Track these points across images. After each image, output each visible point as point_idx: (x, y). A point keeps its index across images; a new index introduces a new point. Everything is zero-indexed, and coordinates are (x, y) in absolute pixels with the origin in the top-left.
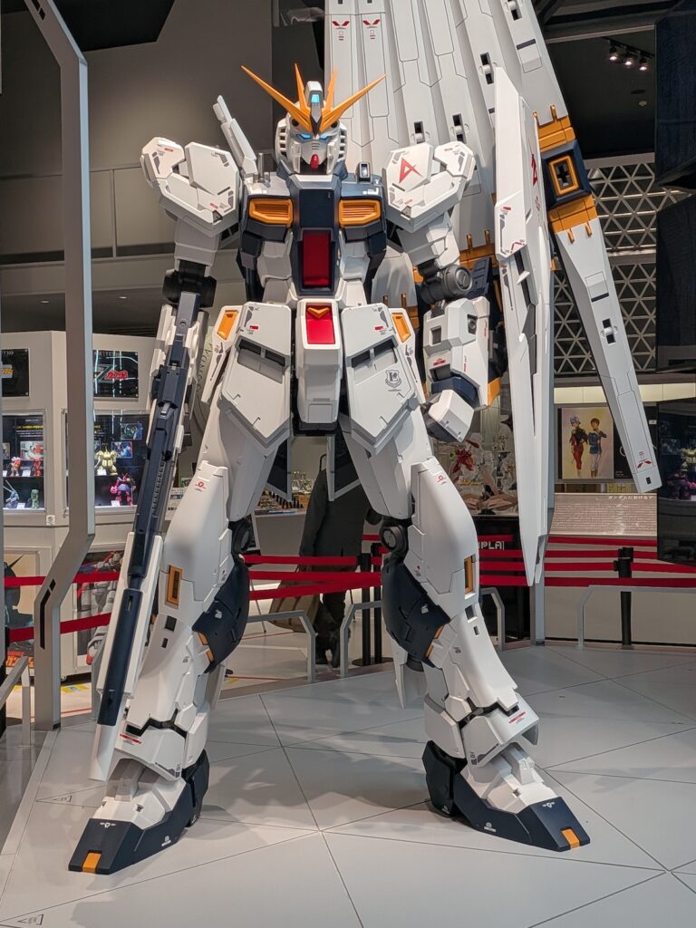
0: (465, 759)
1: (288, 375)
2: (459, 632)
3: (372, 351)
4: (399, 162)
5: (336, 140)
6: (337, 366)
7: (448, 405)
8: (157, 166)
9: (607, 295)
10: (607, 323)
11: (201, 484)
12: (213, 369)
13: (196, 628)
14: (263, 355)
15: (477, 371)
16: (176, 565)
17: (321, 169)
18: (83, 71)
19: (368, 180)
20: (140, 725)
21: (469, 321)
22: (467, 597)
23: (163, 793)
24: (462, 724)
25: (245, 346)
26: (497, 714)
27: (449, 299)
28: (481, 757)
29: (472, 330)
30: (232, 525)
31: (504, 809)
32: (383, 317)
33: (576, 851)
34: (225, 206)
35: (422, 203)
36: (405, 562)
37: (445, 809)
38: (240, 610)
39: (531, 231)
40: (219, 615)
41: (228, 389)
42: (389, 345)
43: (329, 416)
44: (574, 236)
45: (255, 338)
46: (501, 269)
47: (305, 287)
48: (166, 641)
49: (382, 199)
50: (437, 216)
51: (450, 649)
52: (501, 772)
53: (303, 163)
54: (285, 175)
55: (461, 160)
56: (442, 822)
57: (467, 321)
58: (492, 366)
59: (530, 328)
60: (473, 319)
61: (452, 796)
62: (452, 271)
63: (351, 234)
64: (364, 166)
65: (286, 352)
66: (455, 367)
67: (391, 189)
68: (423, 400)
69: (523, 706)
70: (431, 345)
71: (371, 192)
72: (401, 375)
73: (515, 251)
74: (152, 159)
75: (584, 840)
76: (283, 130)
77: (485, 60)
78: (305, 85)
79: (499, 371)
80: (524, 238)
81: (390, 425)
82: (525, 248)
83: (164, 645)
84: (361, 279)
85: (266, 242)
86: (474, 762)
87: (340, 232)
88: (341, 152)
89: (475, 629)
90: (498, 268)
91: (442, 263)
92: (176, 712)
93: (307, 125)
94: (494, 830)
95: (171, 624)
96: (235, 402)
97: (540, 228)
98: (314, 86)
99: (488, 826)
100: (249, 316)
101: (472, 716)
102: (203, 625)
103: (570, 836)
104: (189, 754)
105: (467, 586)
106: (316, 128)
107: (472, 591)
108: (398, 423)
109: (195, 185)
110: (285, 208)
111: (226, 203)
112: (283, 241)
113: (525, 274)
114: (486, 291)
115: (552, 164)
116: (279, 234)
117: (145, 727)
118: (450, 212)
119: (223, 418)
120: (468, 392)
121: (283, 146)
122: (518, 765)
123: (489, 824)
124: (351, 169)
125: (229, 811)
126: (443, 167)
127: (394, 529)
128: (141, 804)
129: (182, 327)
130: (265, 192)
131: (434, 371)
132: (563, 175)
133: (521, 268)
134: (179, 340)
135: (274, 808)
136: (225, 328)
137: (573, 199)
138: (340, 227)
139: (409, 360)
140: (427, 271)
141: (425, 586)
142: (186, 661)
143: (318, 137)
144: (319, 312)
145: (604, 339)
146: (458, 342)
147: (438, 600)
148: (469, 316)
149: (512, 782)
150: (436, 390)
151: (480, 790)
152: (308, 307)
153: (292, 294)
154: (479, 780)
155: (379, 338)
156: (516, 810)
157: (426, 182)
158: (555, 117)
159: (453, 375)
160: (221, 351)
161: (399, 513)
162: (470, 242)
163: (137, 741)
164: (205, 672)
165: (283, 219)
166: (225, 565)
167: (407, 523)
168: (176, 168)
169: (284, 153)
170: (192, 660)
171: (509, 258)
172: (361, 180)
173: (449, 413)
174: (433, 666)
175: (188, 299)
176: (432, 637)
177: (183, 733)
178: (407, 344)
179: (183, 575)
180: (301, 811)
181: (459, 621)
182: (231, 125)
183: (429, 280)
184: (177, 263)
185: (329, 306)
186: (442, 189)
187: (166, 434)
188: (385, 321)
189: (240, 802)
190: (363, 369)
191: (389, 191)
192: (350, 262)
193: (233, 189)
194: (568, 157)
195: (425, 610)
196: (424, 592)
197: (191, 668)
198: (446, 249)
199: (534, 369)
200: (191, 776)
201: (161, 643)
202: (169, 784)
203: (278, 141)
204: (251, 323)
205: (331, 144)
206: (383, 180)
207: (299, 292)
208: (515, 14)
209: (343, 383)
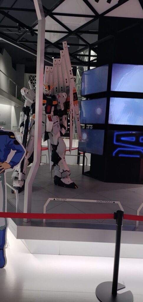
0: (62, 177)
10: (78, 118)
13: (28, 160)
26: (67, 172)
27: (63, 115)
31: (67, 184)
36: (56, 151)
43: (50, 131)
44: (75, 106)
51: (61, 163)
57: (65, 118)
65: (45, 122)
77: (66, 80)
84: (53, 112)
89: (65, 160)
105: (65, 154)
110: (45, 101)
122: (68, 178)
126: (64, 97)
142: (26, 164)
143: (49, 91)
146: (64, 121)
150: (62, 128)
151: (63, 181)
155: (57, 121)
158: (74, 89)
159: (64, 126)
160: (34, 120)
167: (57, 145)
168: (28, 93)
176: (59, 161)
185: (51, 116)
186: (63, 100)
192: (53, 109)
194: (76, 95)
196: (58, 155)
207: (46, 113)
208: (71, 74)
209: (53, 126)
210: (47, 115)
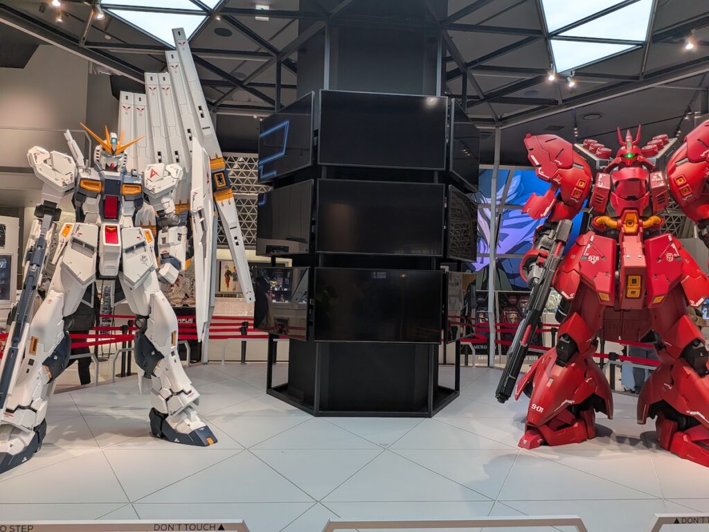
0: (168, 414)
1: (95, 254)
2: (168, 362)
3: (135, 247)
4: (150, 170)
5: (123, 158)
6: (119, 253)
7: (168, 270)
8: (36, 160)
9: (235, 227)
10: (236, 238)
11: (50, 301)
12: (59, 249)
13: (45, 363)
14: (84, 246)
15: (181, 257)
16: (36, 336)
17: (115, 169)
19: (136, 176)
20: (13, 408)
22: (172, 347)
23: (23, 438)
24: (167, 400)
25: (76, 241)
26: (183, 394)
27: (170, 226)
28: (175, 412)
29: (179, 240)
30: (64, 318)
31: (183, 432)
32: (140, 233)
33: (212, 446)
34: (69, 180)
35: (160, 188)
36: (145, 334)
37: (158, 435)
38: (66, 355)
39: (206, 203)
40: (56, 358)
41: (66, 259)
42: (143, 244)
43: (114, 273)
44: (224, 204)
45: (80, 238)
47: (105, 218)
48: (28, 370)
49: (142, 186)
50: (166, 193)
51: (163, 369)
52: (183, 418)
53: (107, 166)
54: (98, 171)
55: (177, 172)
56: (156, 440)
57: (177, 236)
58: (187, 253)
59: (204, 240)
60: (180, 235)
61: (161, 430)
62: (172, 215)
63: (128, 198)
64: (135, 170)
65: (95, 245)
66: (171, 254)
67: (146, 181)
68: (157, 267)
69: (194, 391)
70: (161, 245)
71: (137, 182)
72: (148, 257)
73: (198, 210)
74: (33, 156)
75: (215, 441)
76: (98, 151)
78: (109, 134)
79: (190, 256)
80: (203, 205)
81: (141, 278)
82: (203, 209)
83: (28, 372)
84: (130, 216)
85: (88, 198)
86: (172, 415)
87: (123, 197)
88: (124, 163)
89: (175, 361)
90: (191, 217)
91: (167, 211)
92: (32, 401)
93: (110, 151)
94: (179, 441)
95: (31, 362)
96: (69, 265)
97: (210, 200)
98: (114, 135)
99: (176, 440)
100: (78, 229)
101: (172, 396)
102: (48, 362)
103: (210, 440)
104: (37, 421)
105: (172, 343)
106: (113, 153)
107: (174, 345)
108: (145, 277)
109: (54, 170)
110: (98, 185)
111: (69, 179)
112: (96, 198)
113: (202, 219)
114: (186, 224)
115: (215, 175)
116: (94, 195)
117: (16, 409)
118: (172, 192)
119: (62, 272)
120: (177, 264)
121: (97, 157)
122: (190, 414)
124: (129, 170)
125: (55, 444)
126: (169, 174)
127: (141, 320)
128: (12, 444)
129: (44, 231)
130: (89, 177)
131: (162, 255)
132: (220, 180)
133: (201, 216)
134: (42, 236)
136: (65, 232)
137: (222, 189)
138: (123, 195)
139: (151, 250)
140: (161, 214)
141: (154, 343)
142: (38, 379)
143: (114, 156)
144: (112, 229)
145: (234, 244)
146: (173, 244)
147: (159, 349)
148: (178, 234)
149: (187, 421)
150: (162, 263)
151: (173, 426)
152: (106, 227)
153: (99, 220)
154: (173, 422)
155: (138, 242)
156: (188, 433)
157: (162, 179)
158: (217, 157)
159: (170, 257)
160: (63, 243)
161: (144, 313)
162: (180, 202)
163: (11, 416)
164: (47, 383)
165: (97, 189)
166: (60, 336)
167: (147, 317)
168: (45, 161)
169: (98, 161)
170: (41, 378)
171: (196, 213)
173: (168, 273)
174: (156, 376)
175: (47, 217)
176: (156, 365)
177: (35, 411)
178: (151, 244)
179: (39, 341)
180: (92, 441)
181: (168, 358)
182: (73, 143)
183: (161, 218)
184: (43, 201)
185: (116, 227)
186: (168, 183)
188: (141, 235)
189: (61, 440)
190: (130, 254)
192: (126, 209)
193: (73, 173)
194: (222, 173)
195: (153, 353)
196: (153, 346)
197: (40, 382)
198: (170, 206)
199: (205, 257)
200: (38, 430)
201: (26, 371)
202: (27, 434)
203: (96, 155)
204: (78, 232)
205: (120, 160)
206: (143, 176)
207: (102, 220)
208: (202, 116)
209: (121, 259)
210: (104, 225)
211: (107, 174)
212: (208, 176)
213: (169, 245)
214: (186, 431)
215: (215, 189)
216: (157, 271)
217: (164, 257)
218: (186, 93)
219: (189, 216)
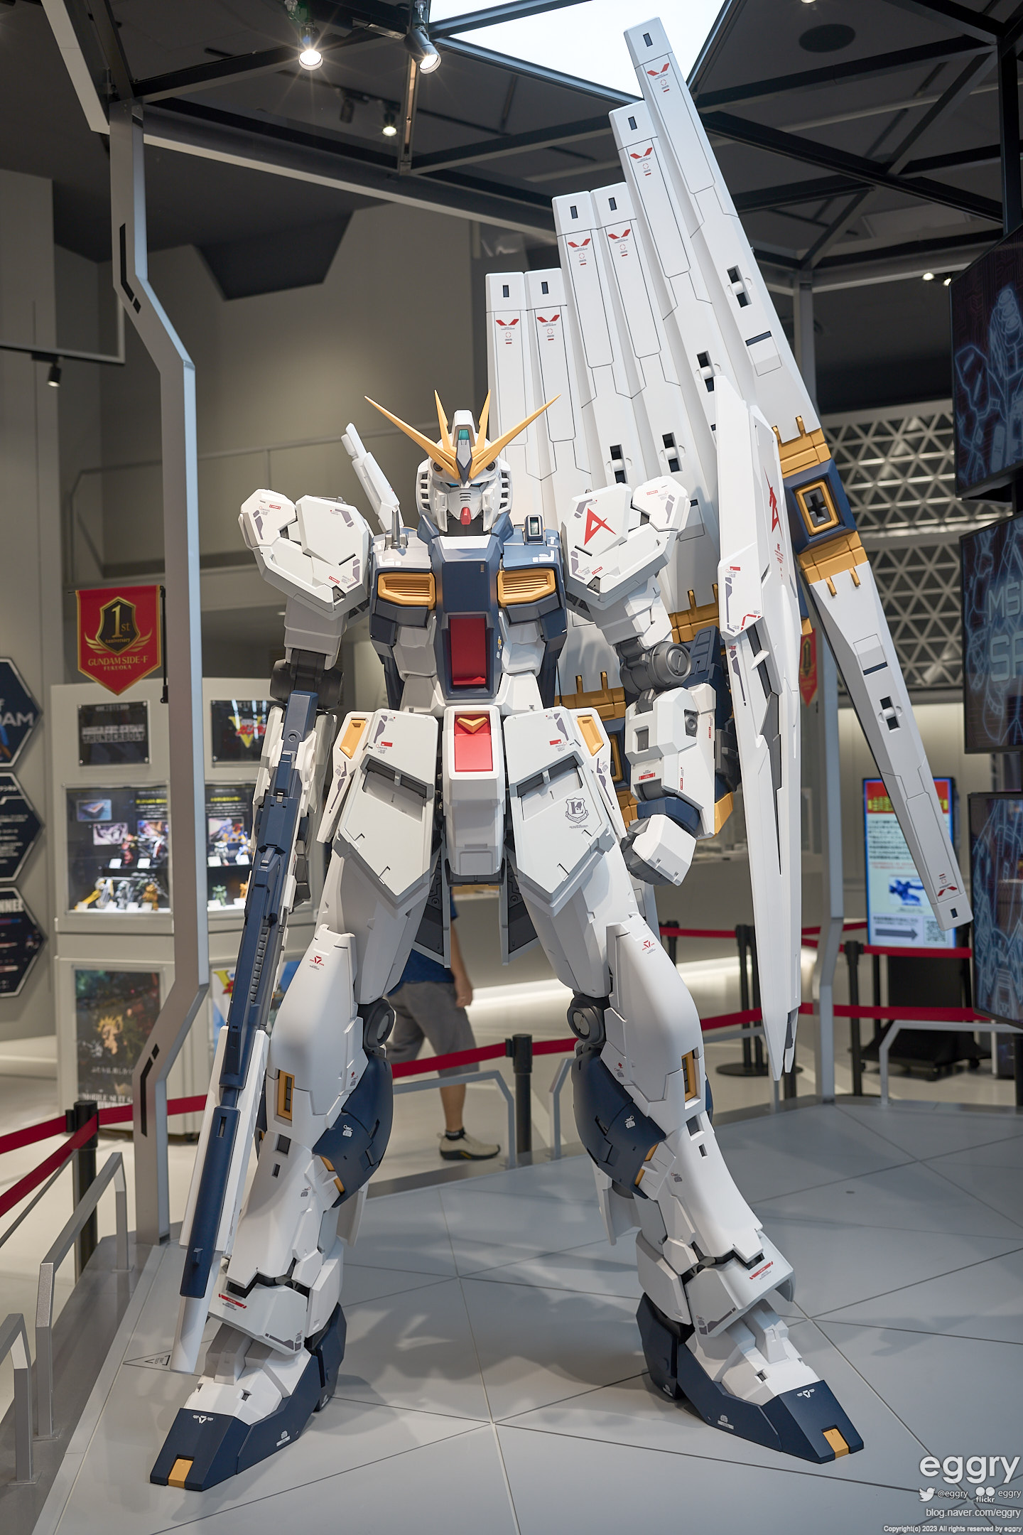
0: (692, 1325)
1: (429, 807)
2: (677, 1151)
3: (546, 774)
4: (584, 515)
5: (493, 486)
6: (497, 801)
7: (660, 839)
8: (260, 530)
9: (885, 665)
10: (886, 703)
11: (318, 960)
12: (335, 794)
13: (316, 1150)
14: (397, 781)
15: (700, 788)
16: (287, 1070)
17: (474, 527)
18: (189, 376)
19: (540, 539)
20: (244, 1282)
21: (687, 718)
22: (688, 1105)
23: (279, 1371)
24: (686, 1278)
25: (376, 771)
26: (734, 1268)
27: (660, 689)
28: (713, 1325)
29: (691, 732)
30: (363, 1010)
31: (745, 1398)
32: (561, 726)
34: (349, 579)
35: (617, 572)
36: (603, 1056)
37: (668, 1391)
38: (378, 1123)
39: (770, 597)
40: (348, 1132)
42: (571, 763)
43: (490, 865)
44: (837, 588)
45: (388, 758)
46: (728, 651)
47: (455, 688)
48: (277, 1167)
49: (559, 570)
50: (639, 583)
51: (667, 1175)
52: (740, 1346)
53: (451, 518)
54: (427, 537)
55: (669, 508)
56: (661, 1409)
57: (684, 719)
58: (719, 777)
60: (692, 715)
61: (674, 1373)
62: (663, 652)
63: (516, 615)
64: (534, 520)
65: (429, 778)
66: (669, 783)
67: (573, 553)
68: (624, 832)
69: (771, 1254)
70: (636, 752)
71: (543, 558)
72: (588, 805)
73: (746, 627)
74: (253, 520)
75: (856, 1445)
76: (424, 476)
77: (704, 360)
78: (450, 417)
79: (731, 785)
80: (759, 608)
81: (571, 875)
82: (762, 621)
83: (276, 1174)
84: (533, 671)
85: (403, 629)
86: (703, 1331)
87: (501, 614)
88: (504, 500)
89: (701, 1148)
90: (724, 648)
91: (647, 641)
92: (295, 1262)
93: (452, 470)
94: (731, 1427)
95: (284, 1145)
96: (357, 846)
97: (783, 586)
98: (463, 417)
99: (723, 1420)
100: (381, 728)
101: (700, 1268)
102: (327, 1146)
103: (835, 1439)
104: (313, 1319)
105: (687, 1091)
106: (464, 473)
107: (696, 1096)
108: (585, 870)
109: (308, 554)
110: (425, 585)
111: (350, 576)
112: (425, 626)
113: (762, 655)
114: (711, 676)
115: (800, 493)
116: (420, 617)
117: (252, 1285)
118: (658, 576)
120: (687, 816)
121: (425, 496)
122: (764, 1334)
123: (724, 1418)
124: (517, 519)
125: (374, 1386)
126: (645, 517)
127: (588, 1012)
128: (248, 1389)
129: (291, 739)
130: (400, 564)
132: (817, 507)
133: (757, 648)
134: (286, 761)
135: (436, 1383)
136: (350, 743)
137: (831, 540)
138: (500, 606)
139: (603, 779)
140: (628, 652)
141: (631, 1090)
142: (305, 1194)
143: (468, 485)
144: (473, 723)
145: (883, 724)
146: (673, 750)
147: (648, 1109)
148: (687, 712)
149: (755, 1361)
150: (644, 814)
151: (712, 1369)
152: (457, 717)
153: (438, 696)
154: (712, 1354)
155: (556, 756)
156: (762, 1401)
157: (622, 540)
158: (802, 431)
159: (668, 794)
160: (345, 774)
161: (599, 990)
162: (693, 600)
163: (241, 1305)
164: (334, 1206)
165: (422, 599)
166: (357, 1064)
167: (604, 1003)
168: (284, 532)
169: (427, 506)
170: (314, 1192)
171: (739, 636)
172: (529, 539)
173: (661, 847)
174: (646, 1197)
175: (301, 700)
176: (643, 1160)
177: (305, 1291)
178: (597, 755)
179: (296, 1083)
180: (470, 1389)
181: (678, 1137)
182: (366, 463)
183: (632, 664)
184: (288, 653)
185: (487, 716)
186: (642, 550)
187: (268, 891)
188: (564, 732)
189: (390, 1371)
190: (534, 799)
191: (570, 557)
193: (360, 557)
194: (822, 484)
195: (630, 1123)
196: (629, 1099)
197: (312, 1203)
198: (654, 624)
199: (777, 783)
200: (319, 1345)
201: (272, 1171)
202: (286, 1359)
203: (419, 491)
204: (381, 738)
205: (488, 492)
206: (561, 539)
207: (447, 696)
208: (743, 299)
209: (508, 817)
210: (450, 713)
211: (453, 546)
212: (773, 500)
213: (658, 755)
214: (754, 1394)
215: (802, 544)
216: (626, 845)
217: (648, 792)
218: (686, 235)
219: (719, 647)
